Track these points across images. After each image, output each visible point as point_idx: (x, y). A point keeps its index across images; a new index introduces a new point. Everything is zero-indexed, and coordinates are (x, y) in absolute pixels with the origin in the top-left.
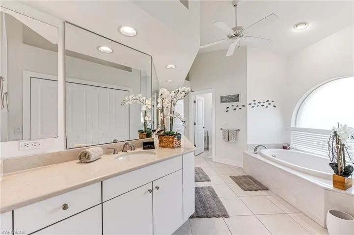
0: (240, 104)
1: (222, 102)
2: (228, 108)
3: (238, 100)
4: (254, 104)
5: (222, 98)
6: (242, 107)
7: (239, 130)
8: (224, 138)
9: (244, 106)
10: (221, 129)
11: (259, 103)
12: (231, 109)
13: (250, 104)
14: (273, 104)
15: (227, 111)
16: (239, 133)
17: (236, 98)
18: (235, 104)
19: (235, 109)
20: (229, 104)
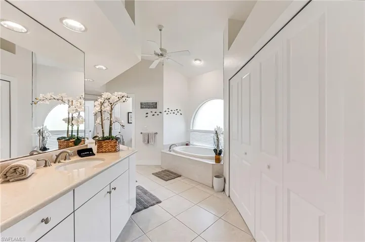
0: (158, 110)
1: (141, 108)
2: (147, 113)
3: (156, 108)
4: (169, 111)
5: (141, 104)
6: (159, 114)
7: (156, 133)
8: (144, 141)
9: (161, 113)
10: (141, 133)
11: (172, 111)
12: (150, 115)
13: (165, 111)
14: (180, 112)
15: (147, 116)
16: (157, 135)
17: (154, 106)
18: (154, 110)
19: (154, 115)
20: (149, 110)
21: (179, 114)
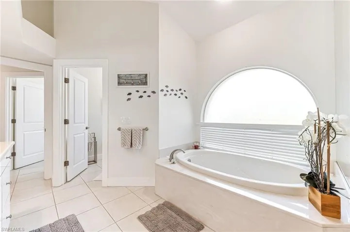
0: (149, 88)
1: (119, 84)
2: (130, 94)
3: (145, 83)
4: (168, 91)
5: (119, 77)
6: (152, 94)
7: (146, 129)
8: (124, 144)
9: (154, 92)
10: (119, 129)
11: (172, 90)
12: (135, 96)
13: (162, 90)
14: (185, 94)
15: (129, 99)
16: (147, 133)
17: (143, 80)
18: (142, 88)
19: (141, 97)
20: (132, 89)
21: (183, 97)
